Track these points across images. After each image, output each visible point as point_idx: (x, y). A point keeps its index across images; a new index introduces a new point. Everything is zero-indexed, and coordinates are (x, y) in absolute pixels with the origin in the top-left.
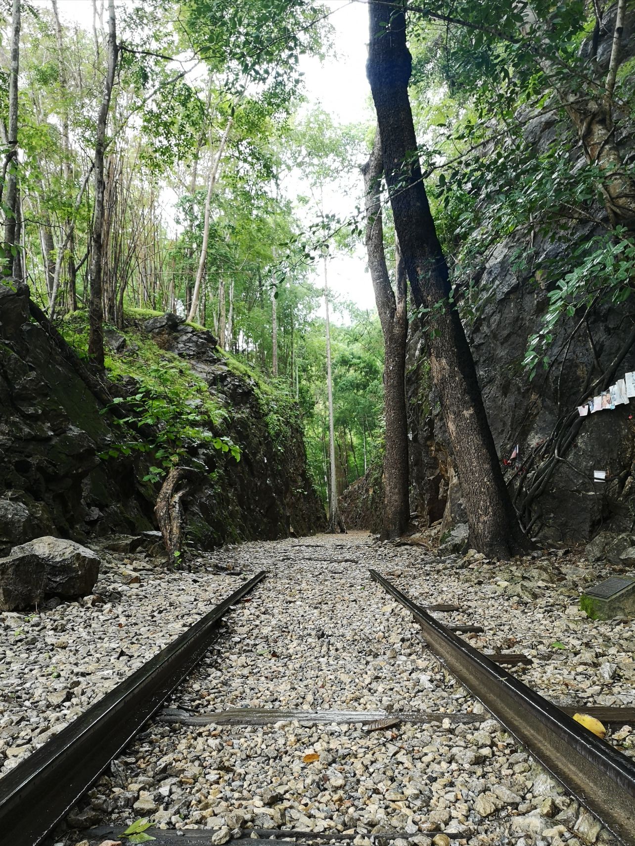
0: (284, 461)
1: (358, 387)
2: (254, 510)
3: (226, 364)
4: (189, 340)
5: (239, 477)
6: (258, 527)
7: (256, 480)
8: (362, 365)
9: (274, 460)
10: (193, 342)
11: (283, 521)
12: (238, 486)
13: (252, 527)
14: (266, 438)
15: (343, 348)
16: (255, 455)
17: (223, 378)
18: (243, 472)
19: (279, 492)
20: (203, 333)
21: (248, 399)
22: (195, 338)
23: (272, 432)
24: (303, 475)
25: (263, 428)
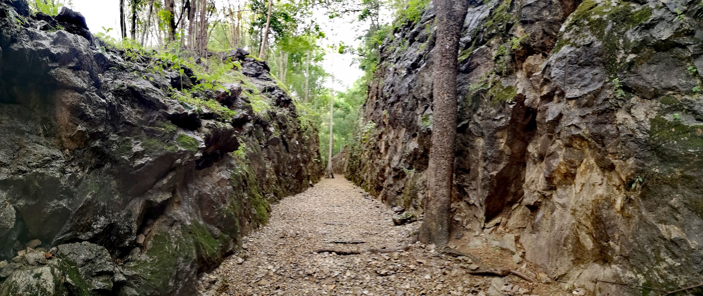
0: (308, 145)
1: (341, 117)
2: (287, 176)
3: (275, 83)
4: (251, 66)
5: (277, 153)
6: (289, 186)
7: (290, 155)
8: (344, 107)
9: (303, 143)
10: (254, 66)
11: (306, 179)
12: (275, 160)
13: (286, 187)
14: (298, 129)
15: (336, 99)
16: (290, 139)
17: (271, 90)
18: (280, 150)
19: (305, 162)
20: (261, 63)
21: (288, 105)
22: (255, 65)
23: (303, 127)
24: (317, 152)
25: (297, 124)
